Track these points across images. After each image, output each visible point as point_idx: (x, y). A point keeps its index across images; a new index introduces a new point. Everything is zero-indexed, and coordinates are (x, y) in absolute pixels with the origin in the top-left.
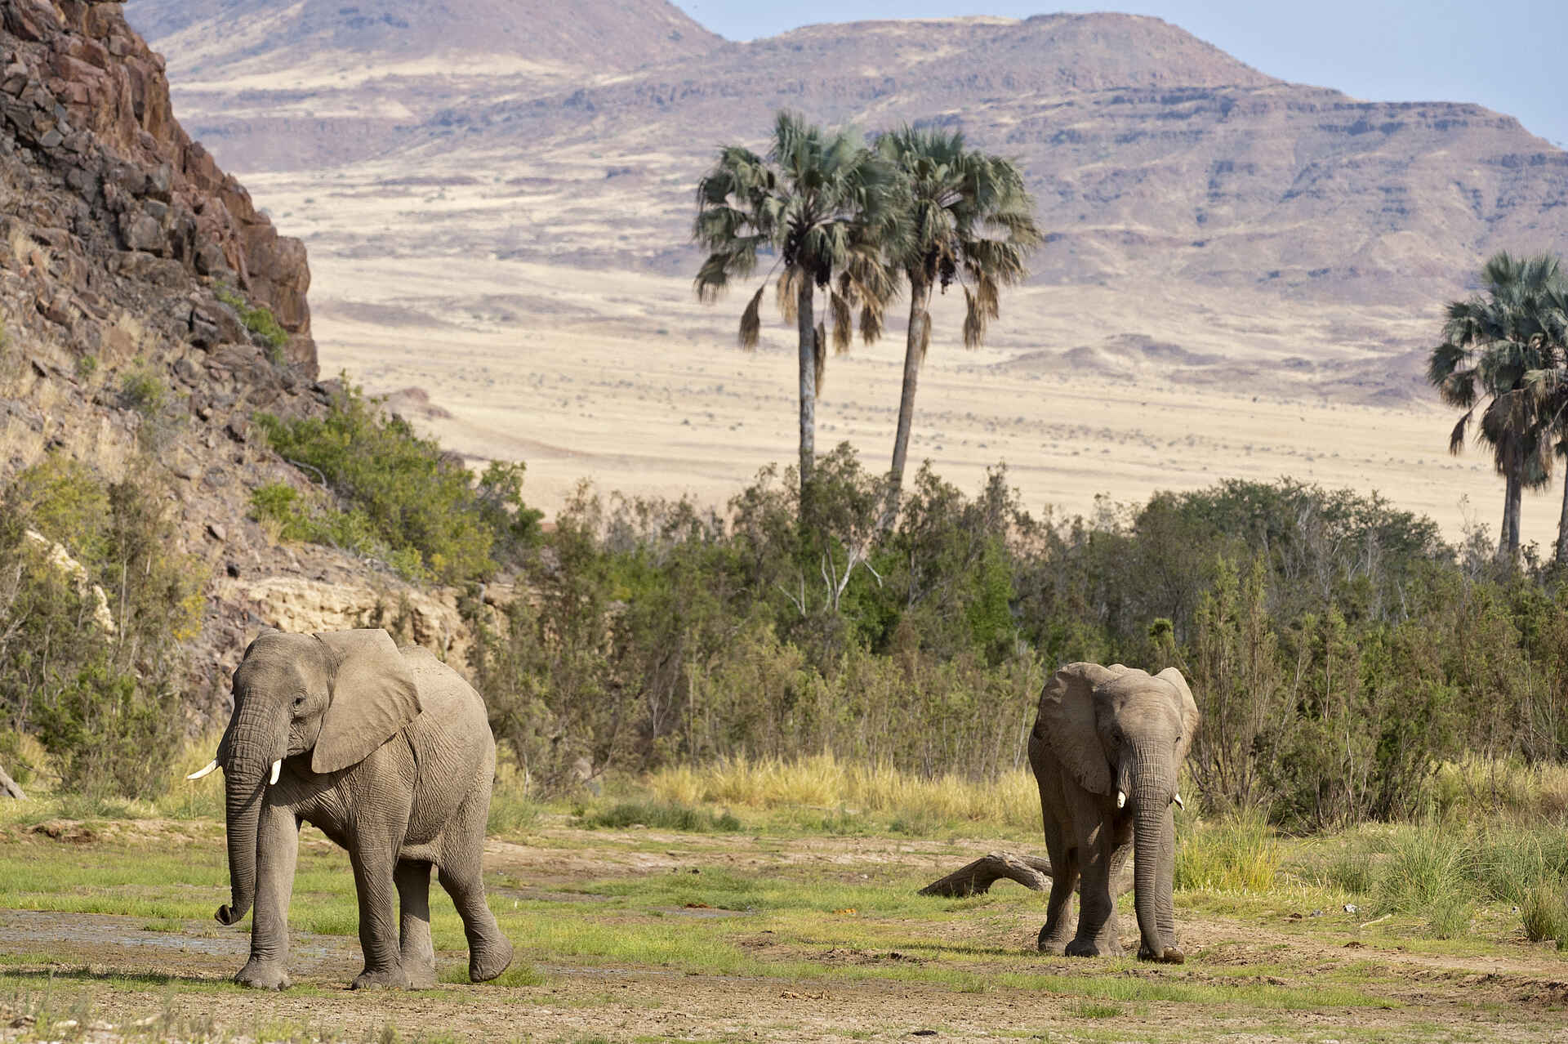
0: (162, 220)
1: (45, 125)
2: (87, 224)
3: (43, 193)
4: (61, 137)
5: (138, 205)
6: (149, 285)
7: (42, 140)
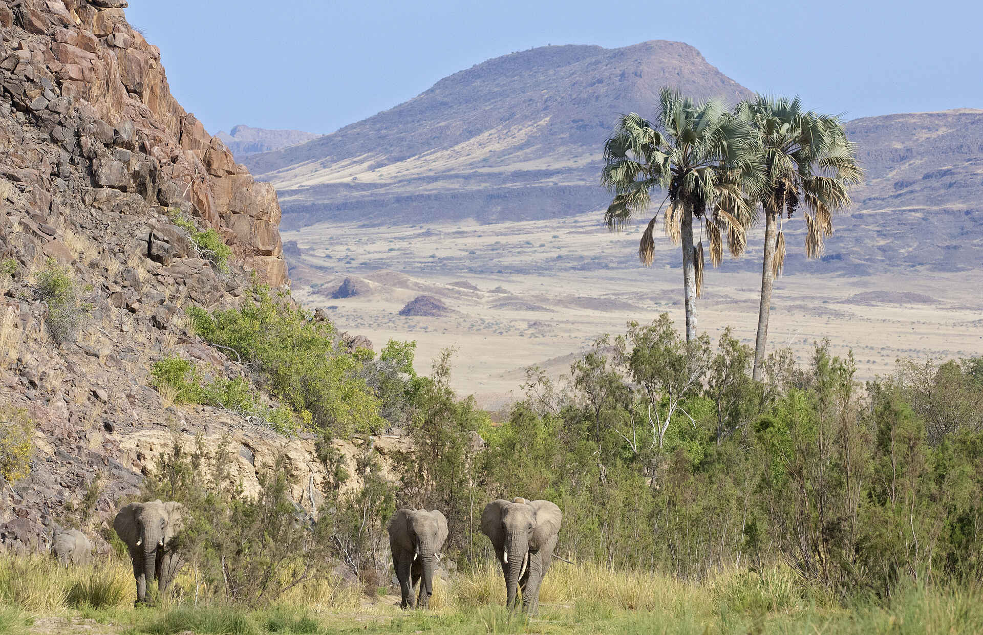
0: (128, 163)
1: (34, 93)
2: (67, 168)
3: (32, 145)
4: (47, 102)
5: (109, 152)
6: (116, 214)
7: (32, 105)
